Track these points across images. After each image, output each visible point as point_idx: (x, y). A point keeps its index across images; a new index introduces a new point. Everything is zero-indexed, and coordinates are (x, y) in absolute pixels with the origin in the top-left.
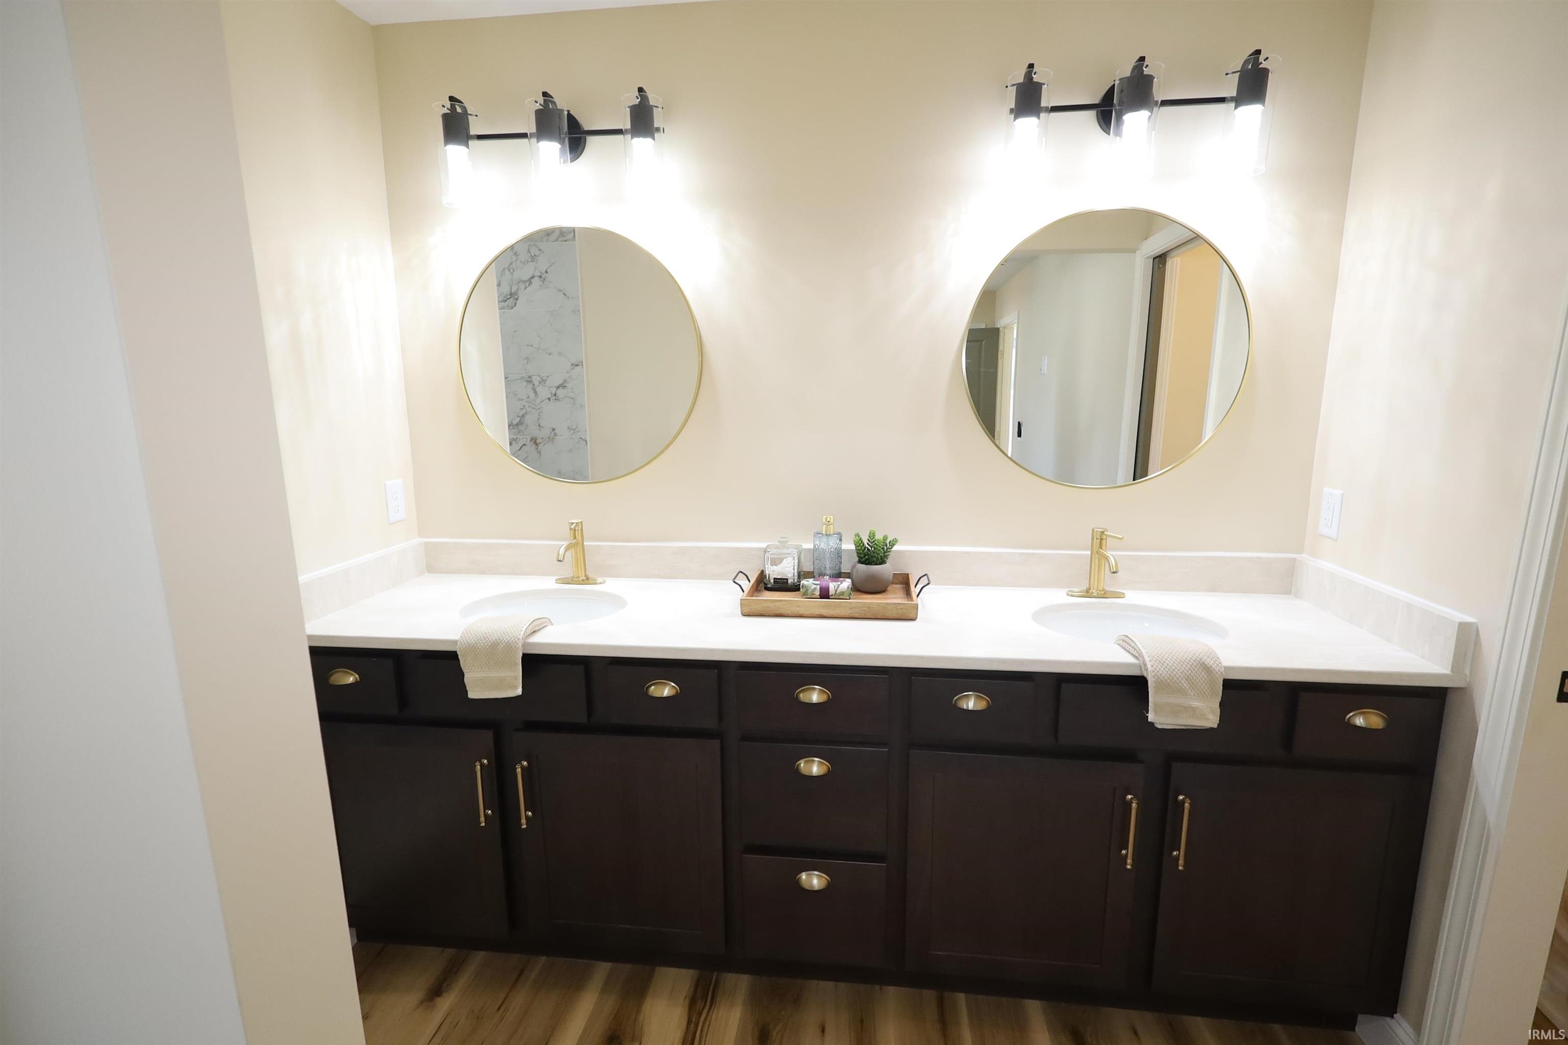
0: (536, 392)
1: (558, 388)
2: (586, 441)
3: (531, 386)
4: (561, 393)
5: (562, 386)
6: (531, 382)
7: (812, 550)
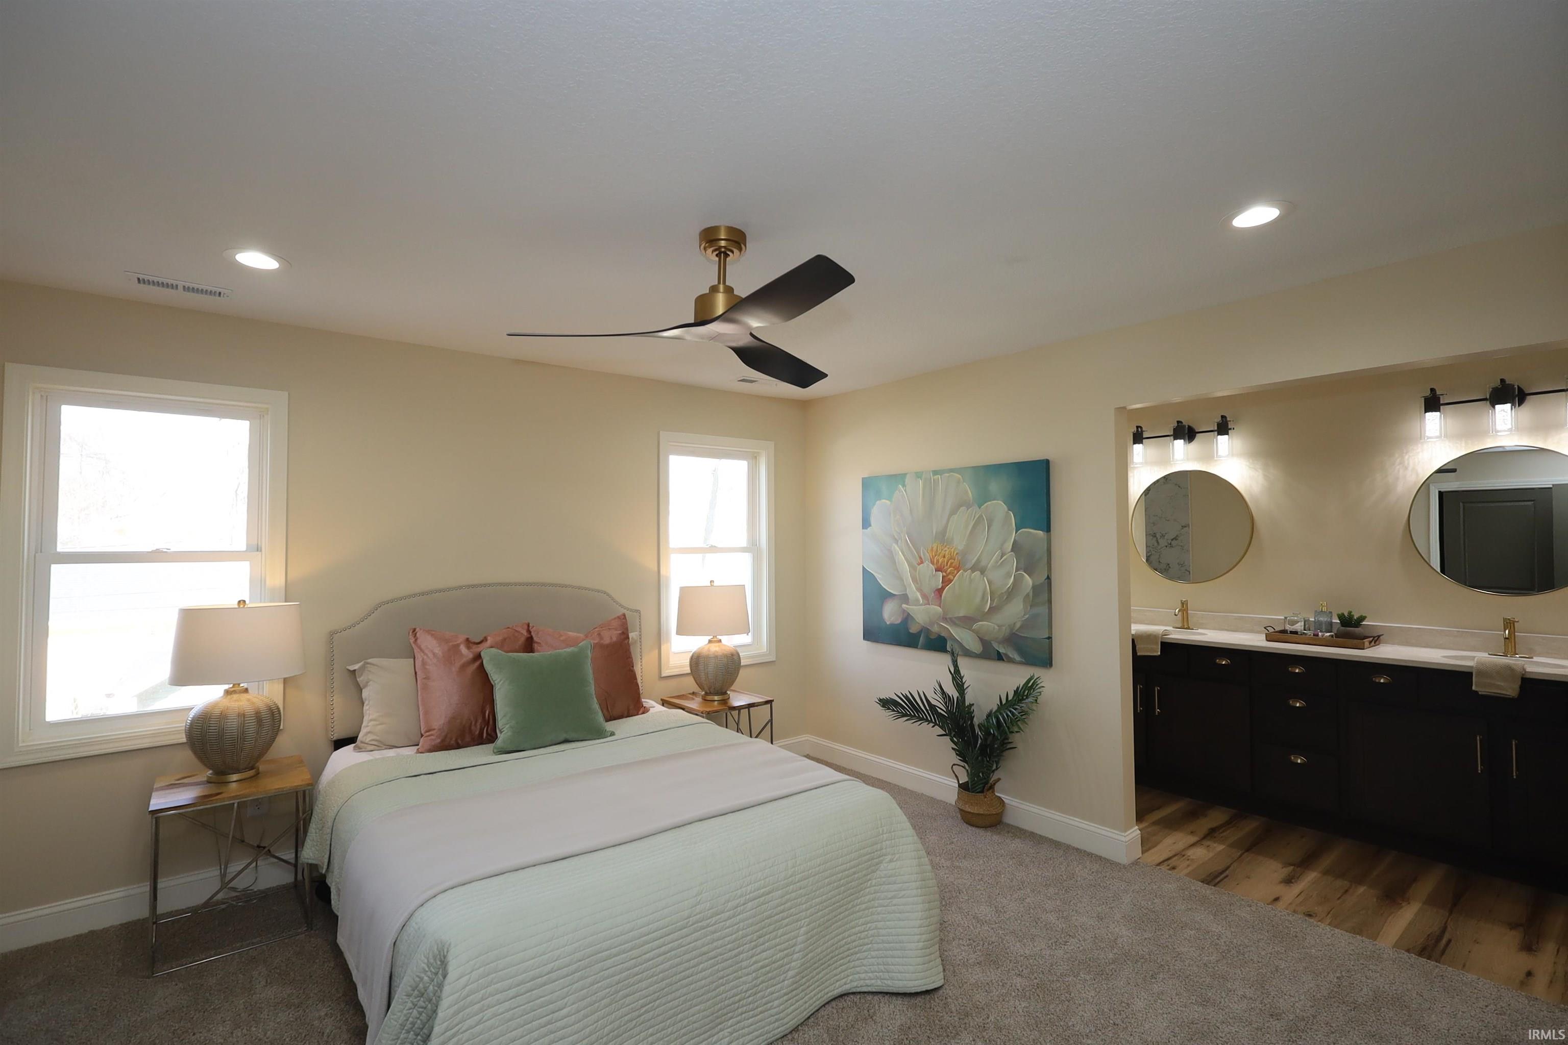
0: (1158, 542)
1: (1172, 540)
2: (1190, 572)
3: (1155, 539)
4: (1174, 543)
5: (1175, 539)
6: (1155, 536)
7: (1315, 622)
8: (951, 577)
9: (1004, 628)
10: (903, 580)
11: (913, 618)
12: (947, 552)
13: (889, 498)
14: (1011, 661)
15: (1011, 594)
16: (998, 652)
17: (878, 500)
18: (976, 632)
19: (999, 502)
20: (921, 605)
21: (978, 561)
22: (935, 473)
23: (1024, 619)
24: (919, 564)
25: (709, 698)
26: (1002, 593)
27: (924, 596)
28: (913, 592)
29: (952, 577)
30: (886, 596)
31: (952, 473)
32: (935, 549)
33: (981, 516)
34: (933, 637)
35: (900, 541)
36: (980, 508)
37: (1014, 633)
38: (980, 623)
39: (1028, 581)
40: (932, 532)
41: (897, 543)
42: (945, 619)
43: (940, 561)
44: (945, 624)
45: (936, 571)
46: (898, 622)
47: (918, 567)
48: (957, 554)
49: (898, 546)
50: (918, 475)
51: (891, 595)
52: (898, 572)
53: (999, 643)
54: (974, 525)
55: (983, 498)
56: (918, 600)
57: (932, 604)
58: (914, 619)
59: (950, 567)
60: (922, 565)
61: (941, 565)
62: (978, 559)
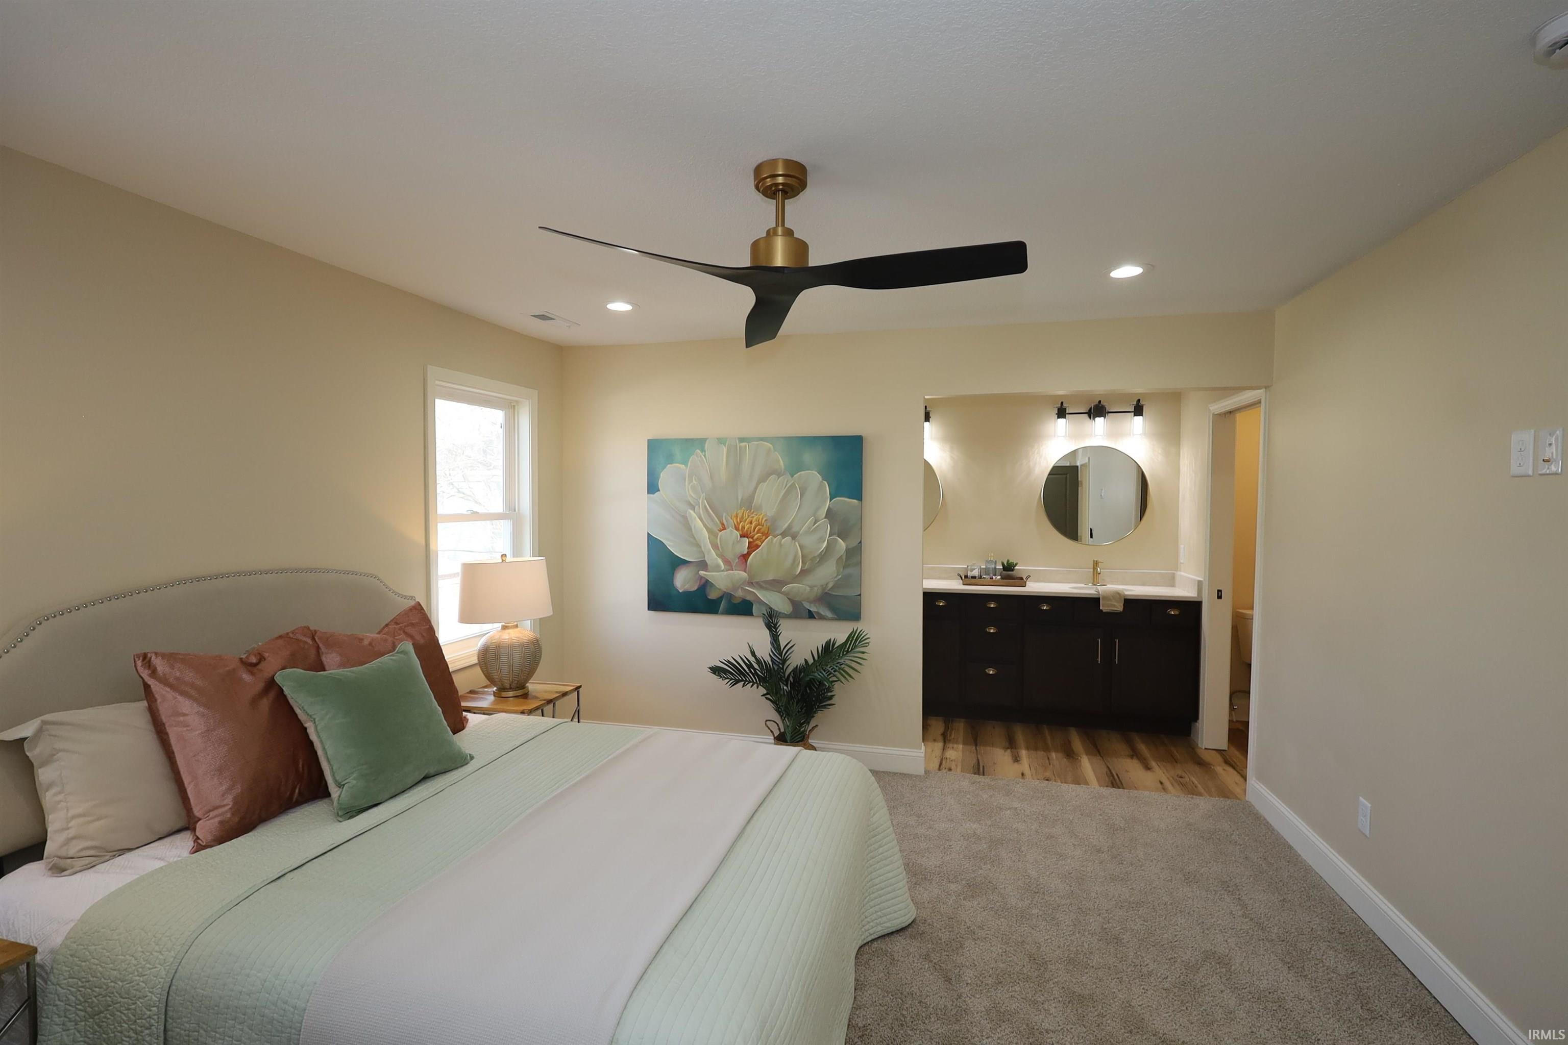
7: (986, 568)
8: (758, 542)
9: (816, 588)
10: (700, 547)
11: (712, 585)
12: (755, 518)
13: (685, 462)
14: (822, 618)
15: (823, 557)
16: (810, 611)
17: (669, 464)
18: (786, 594)
19: (814, 472)
20: (723, 571)
21: (790, 527)
22: (742, 440)
23: (836, 579)
24: (720, 531)
25: (504, 694)
26: (814, 557)
27: (727, 562)
28: (712, 557)
29: (760, 543)
30: (677, 563)
31: (761, 442)
32: (740, 515)
33: (793, 486)
34: (736, 601)
35: (697, 508)
36: (792, 476)
37: (826, 593)
38: (791, 585)
39: (842, 545)
40: (737, 499)
41: (694, 510)
42: (751, 584)
43: (746, 528)
44: (751, 588)
45: (741, 537)
46: (695, 588)
47: (720, 534)
48: (766, 520)
49: (694, 512)
50: (721, 441)
51: (684, 562)
52: (695, 539)
53: (810, 602)
54: (784, 494)
55: (796, 467)
56: (718, 566)
57: (736, 570)
58: (714, 585)
59: (758, 533)
60: (724, 531)
61: (747, 531)
62: (789, 525)
